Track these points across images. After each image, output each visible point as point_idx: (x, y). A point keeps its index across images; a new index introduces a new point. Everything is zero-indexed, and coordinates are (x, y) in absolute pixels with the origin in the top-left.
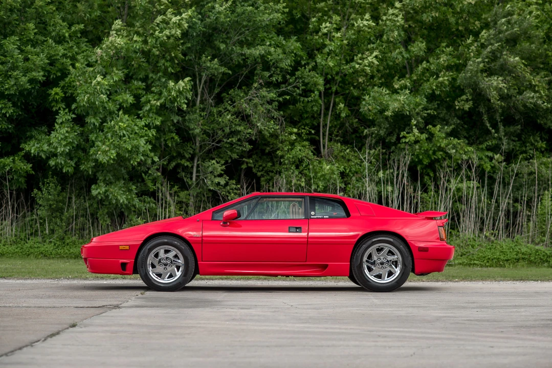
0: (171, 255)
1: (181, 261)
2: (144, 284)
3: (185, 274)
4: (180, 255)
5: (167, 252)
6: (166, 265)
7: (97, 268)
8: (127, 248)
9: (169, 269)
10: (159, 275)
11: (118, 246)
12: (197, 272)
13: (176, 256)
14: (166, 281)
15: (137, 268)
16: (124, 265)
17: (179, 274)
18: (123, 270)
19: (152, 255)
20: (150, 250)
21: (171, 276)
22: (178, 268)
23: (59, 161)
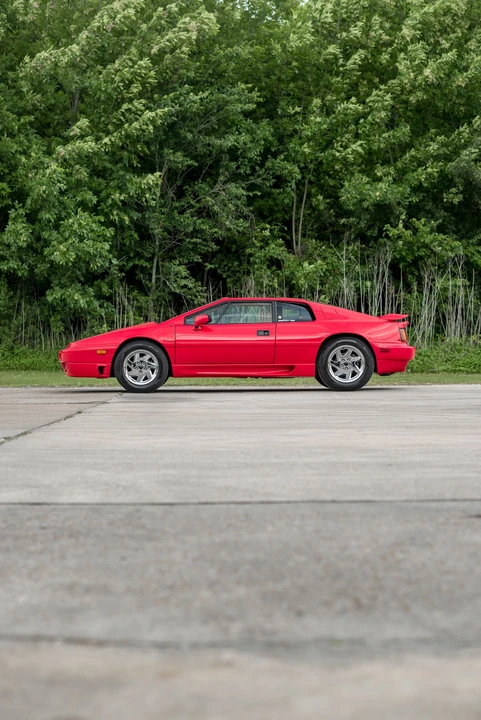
0: (146, 359)
1: (155, 364)
2: (123, 388)
3: (159, 376)
4: (154, 358)
5: (142, 355)
6: (141, 368)
7: (77, 372)
8: (104, 352)
9: (144, 371)
10: (135, 378)
11: (95, 351)
12: (170, 374)
13: (151, 360)
14: (142, 383)
15: (114, 371)
16: (101, 369)
17: (154, 376)
18: (100, 373)
19: (128, 358)
20: (126, 354)
21: (146, 378)
22: (153, 371)
23: (11, 265)
